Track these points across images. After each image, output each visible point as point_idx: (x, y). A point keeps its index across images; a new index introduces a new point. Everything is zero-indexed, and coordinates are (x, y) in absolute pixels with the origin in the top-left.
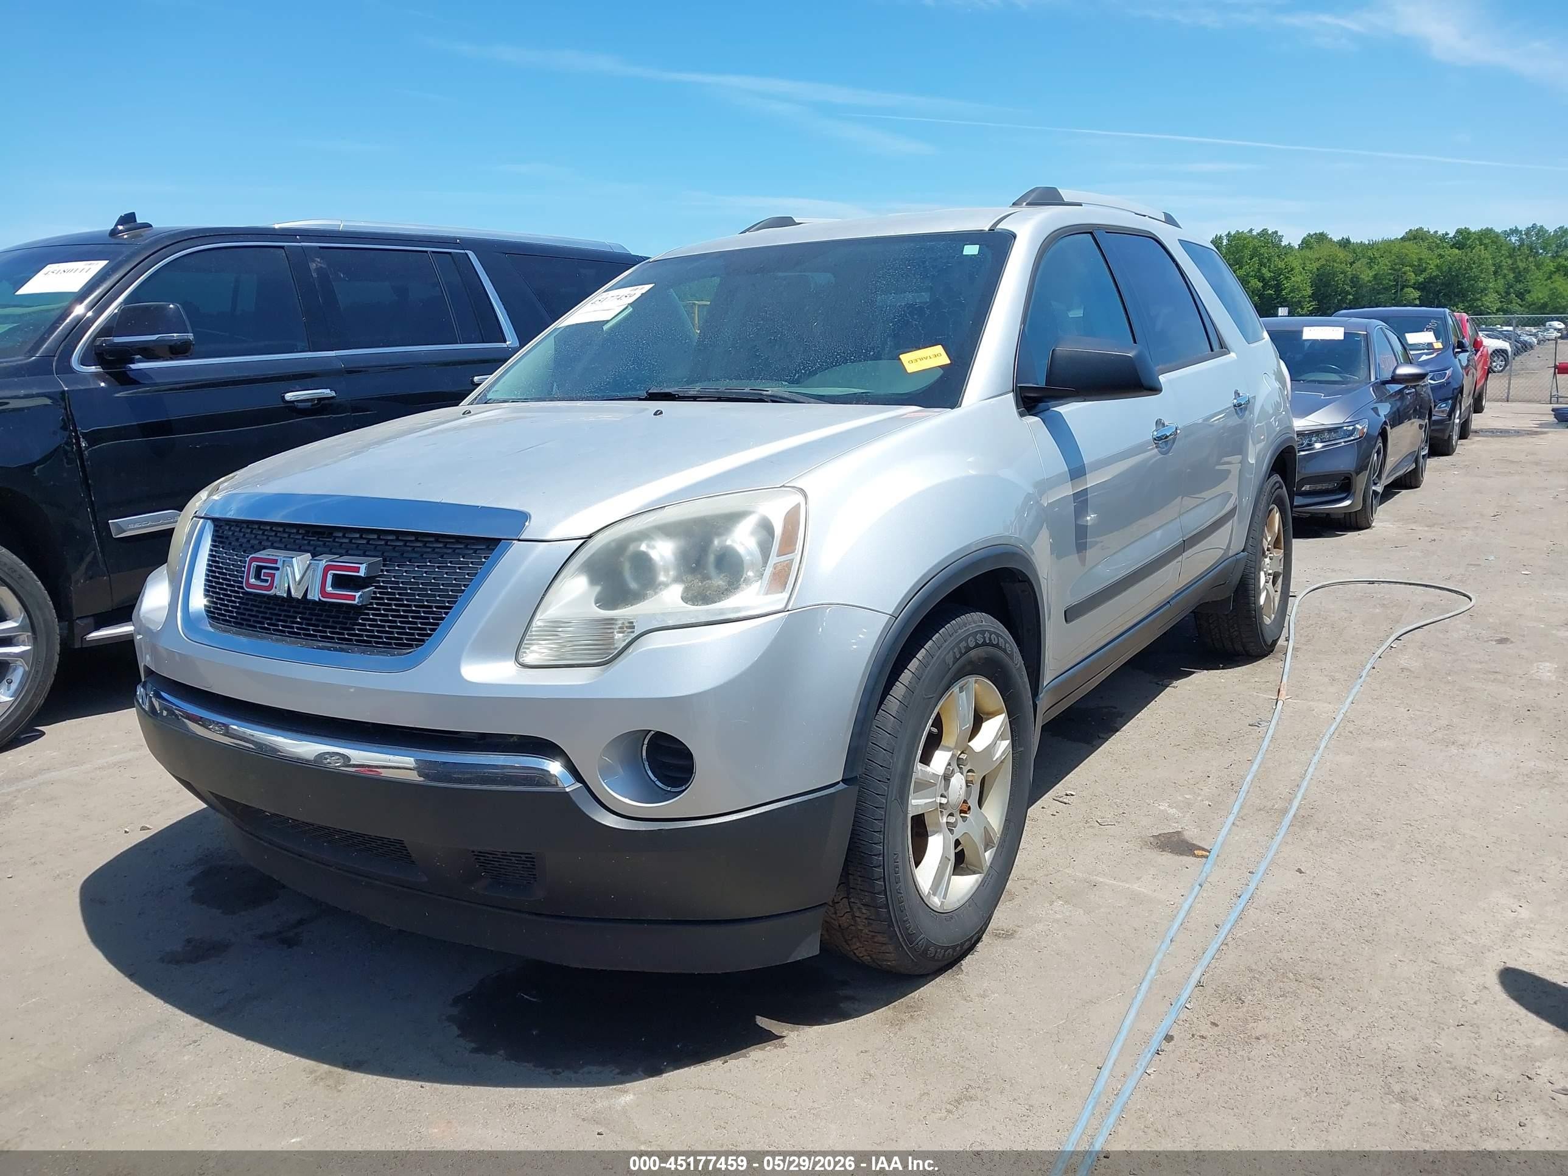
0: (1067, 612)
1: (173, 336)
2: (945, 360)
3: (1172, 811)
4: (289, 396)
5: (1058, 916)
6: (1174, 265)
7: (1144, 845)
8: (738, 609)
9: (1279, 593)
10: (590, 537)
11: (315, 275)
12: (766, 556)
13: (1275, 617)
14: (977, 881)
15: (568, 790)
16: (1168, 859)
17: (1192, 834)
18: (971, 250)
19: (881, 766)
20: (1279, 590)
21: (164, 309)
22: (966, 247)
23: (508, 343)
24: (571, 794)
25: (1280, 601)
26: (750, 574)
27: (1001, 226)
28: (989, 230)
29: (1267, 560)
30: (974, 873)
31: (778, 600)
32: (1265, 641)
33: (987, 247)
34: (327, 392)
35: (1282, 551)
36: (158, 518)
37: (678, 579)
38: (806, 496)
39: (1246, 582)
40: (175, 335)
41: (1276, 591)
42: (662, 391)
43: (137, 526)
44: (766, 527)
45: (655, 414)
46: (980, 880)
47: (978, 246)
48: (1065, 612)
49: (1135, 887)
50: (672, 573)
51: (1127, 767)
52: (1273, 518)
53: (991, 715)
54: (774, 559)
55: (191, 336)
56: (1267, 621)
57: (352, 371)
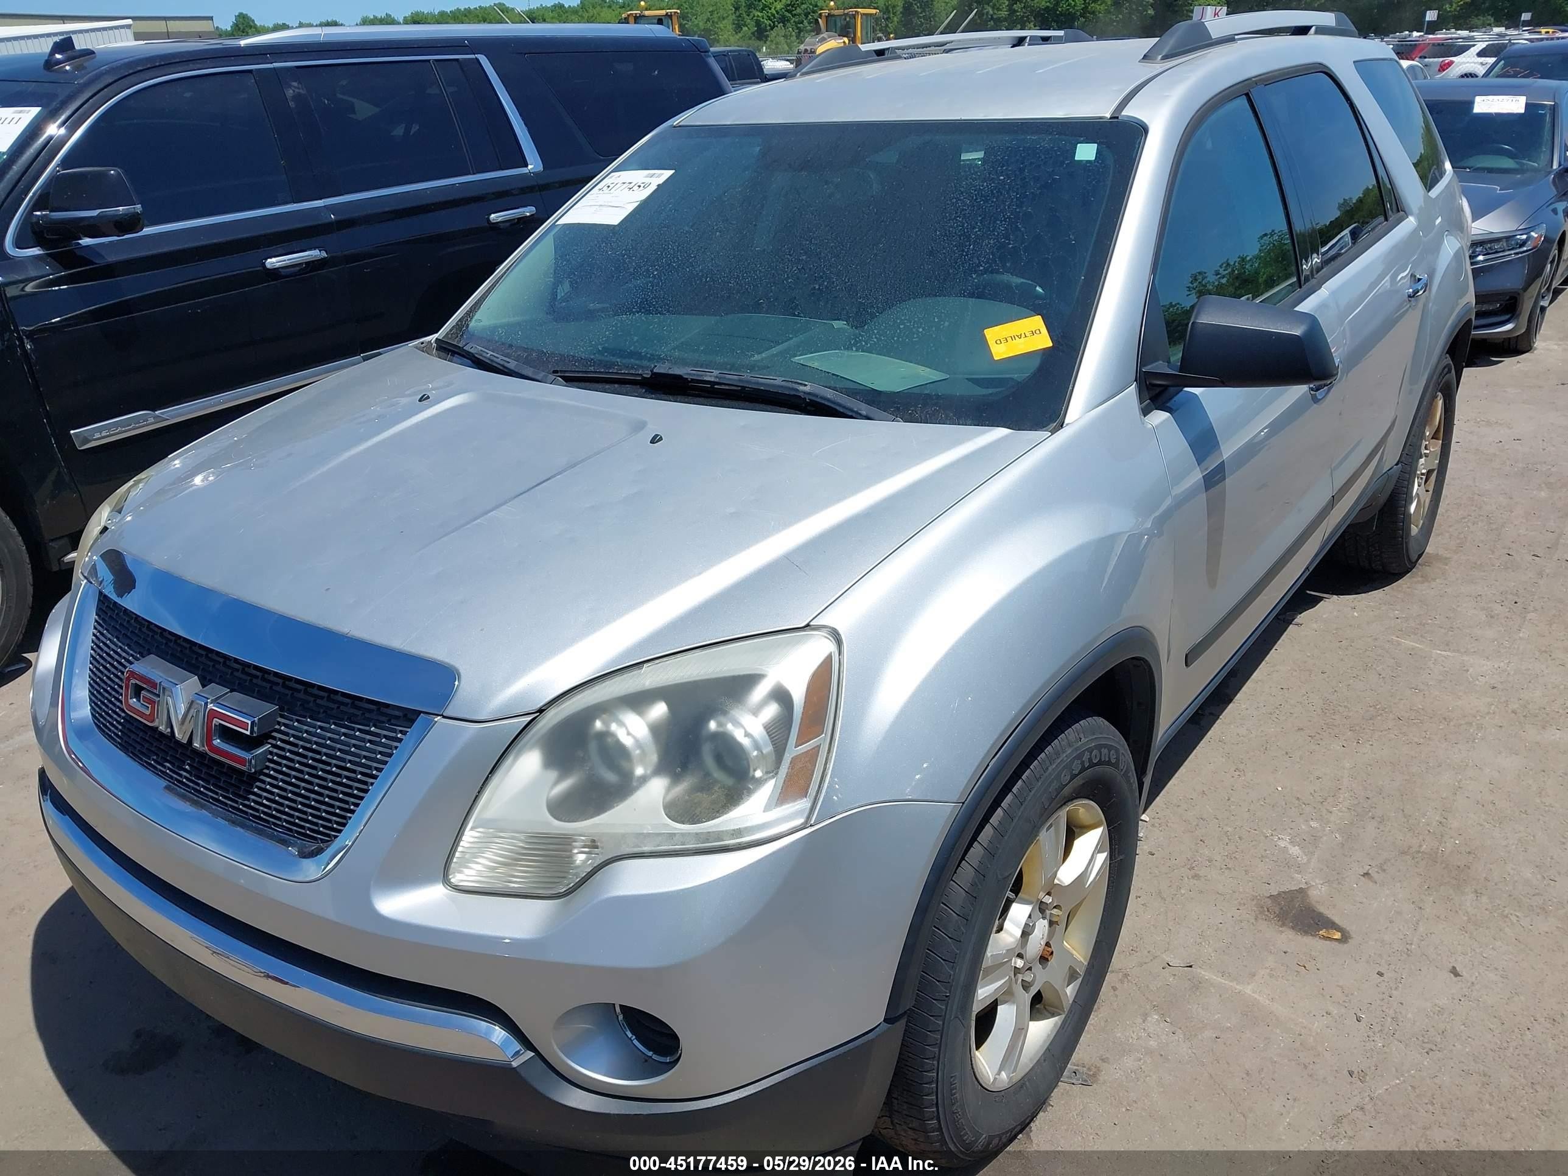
0: (1189, 656)
1: (119, 210)
2: (1044, 341)
3: (1295, 850)
4: (273, 262)
5: (1153, 1043)
6: (1348, 105)
7: (1261, 913)
8: (738, 833)
9: (1431, 492)
10: (541, 711)
11: (292, 104)
12: (779, 750)
13: (1423, 524)
14: (1055, 1025)
15: (515, 1064)
16: (1288, 939)
17: (1319, 894)
18: (1086, 152)
19: (938, 981)
20: (1431, 489)
21: (105, 175)
22: (1079, 145)
23: (530, 167)
24: (518, 1069)
25: (1431, 501)
26: (758, 774)
27: (1128, 112)
28: (1111, 118)
29: (1422, 461)
30: (1053, 1015)
31: (794, 812)
32: (1408, 556)
33: (1108, 147)
34: (314, 254)
35: (1441, 442)
36: (128, 423)
37: (658, 771)
38: (839, 642)
39: (1396, 498)
40: (121, 208)
41: (1427, 491)
42: (671, 372)
43: (104, 434)
44: (781, 696)
45: (653, 441)
46: (1060, 1023)
47: (1096, 145)
48: (1186, 656)
49: (1248, 990)
50: (654, 758)
51: (1242, 767)
52: (1437, 403)
53: (1085, 828)
54: (793, 751)
55: (138, 208)
56: (1414, 530)
57: (347, 223)
